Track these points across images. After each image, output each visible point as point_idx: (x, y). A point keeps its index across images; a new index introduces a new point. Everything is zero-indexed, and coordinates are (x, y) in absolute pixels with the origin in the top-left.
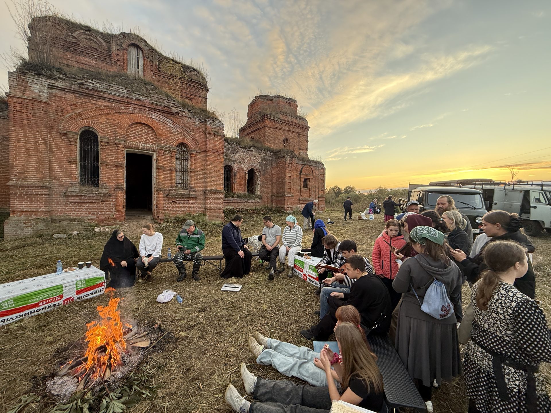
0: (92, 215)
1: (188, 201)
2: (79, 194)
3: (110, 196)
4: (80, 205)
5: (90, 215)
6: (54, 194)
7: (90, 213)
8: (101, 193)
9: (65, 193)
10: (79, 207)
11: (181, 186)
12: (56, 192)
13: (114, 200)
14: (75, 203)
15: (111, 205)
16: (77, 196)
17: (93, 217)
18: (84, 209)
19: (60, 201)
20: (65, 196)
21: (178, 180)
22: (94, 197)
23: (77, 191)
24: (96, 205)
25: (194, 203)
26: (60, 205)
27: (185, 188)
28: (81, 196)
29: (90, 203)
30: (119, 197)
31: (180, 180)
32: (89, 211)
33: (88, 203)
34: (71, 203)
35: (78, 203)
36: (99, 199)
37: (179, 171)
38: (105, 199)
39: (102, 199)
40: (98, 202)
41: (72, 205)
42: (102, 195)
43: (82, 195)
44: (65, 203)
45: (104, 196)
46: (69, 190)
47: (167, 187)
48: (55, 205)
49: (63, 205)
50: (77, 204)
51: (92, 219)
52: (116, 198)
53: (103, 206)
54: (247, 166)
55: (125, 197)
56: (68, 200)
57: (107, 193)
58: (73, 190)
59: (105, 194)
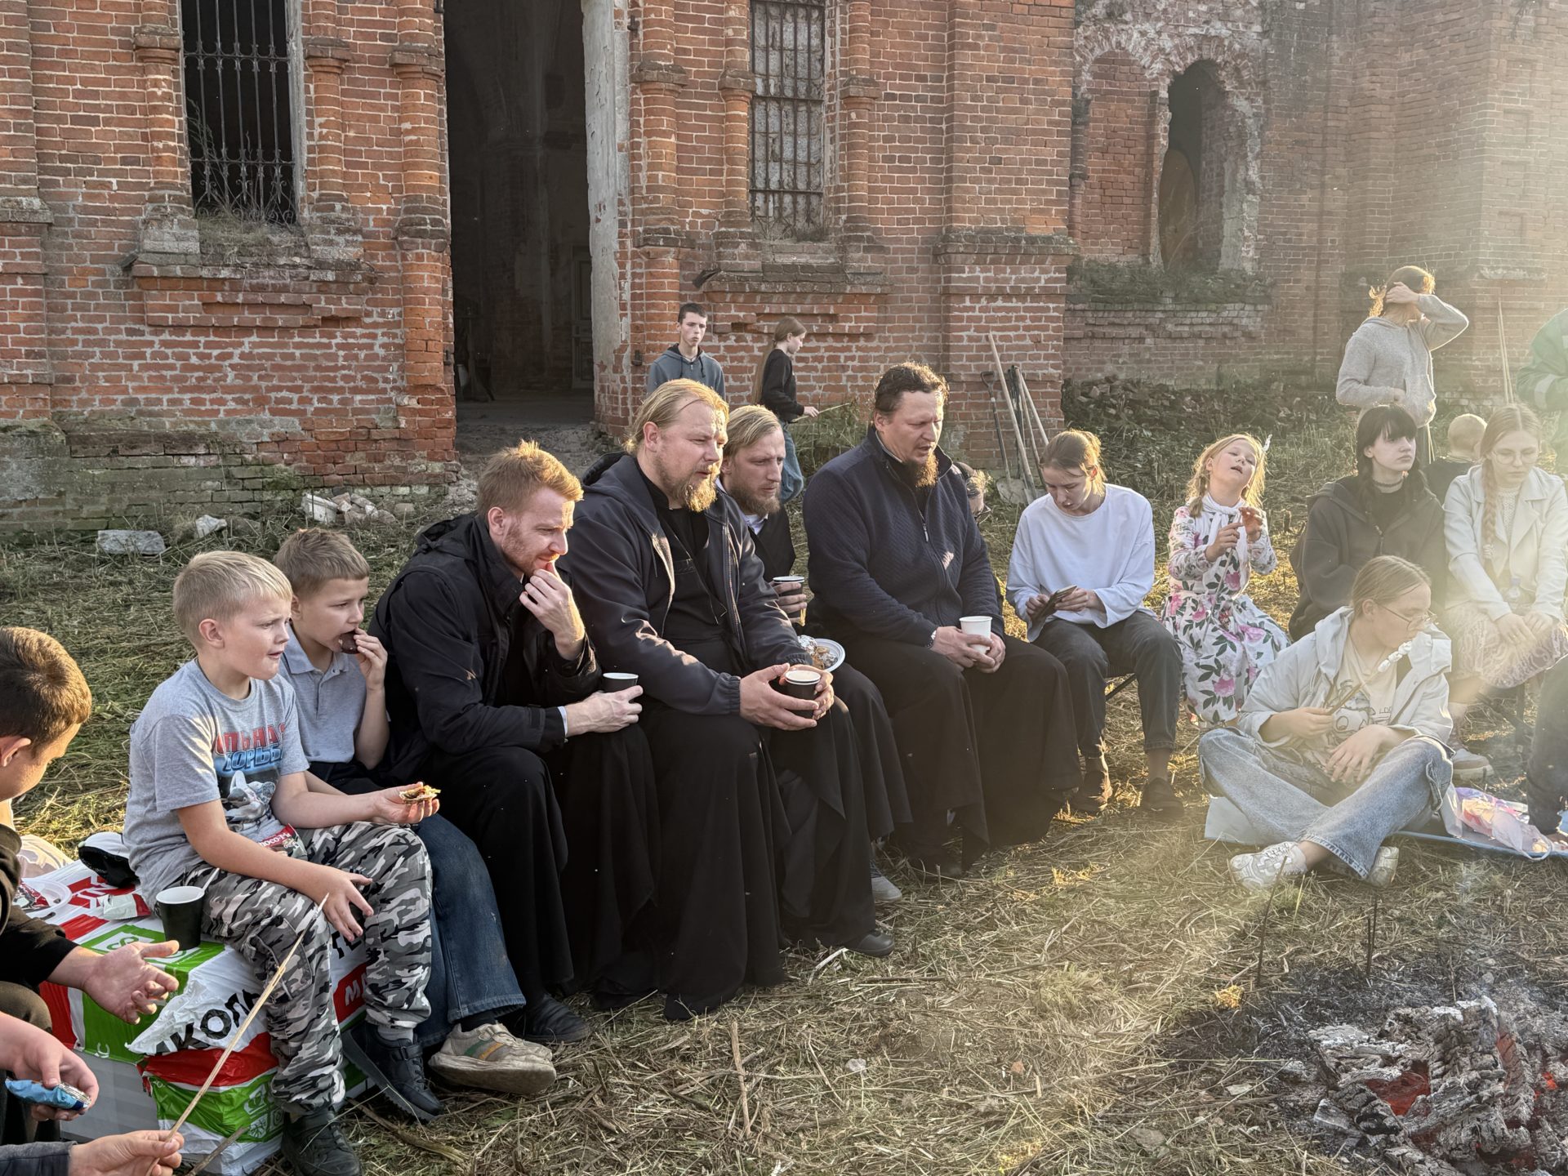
0: (274, 412)
1: (833, 318)
2: (205, 273)
3: (372, 281)
4: (208, 345)
5: (266, 416)
6: (69, 271)
7: (261, 401)
8: (321, 265)
9: (128, 268)
10: (201, 356)
11: (780, 209)
12: (79, 259)
13: (393, 312)
14: (179, 328)
15: (377, 349)
16: (190, 283)
17: (281, 425)
18: (231, 375)
19: (102, 319)
20: (127, 284)
21: (760, 166)
22: (284, 289)
23: (194, 247)
24: (296, 347)
25: (868, 336)
26: (102, 343)
27: (801, 224)
28: (215, 283)
29: (266, 329)
30: (426, 291)
31: (774, 167)
32: (256, 389)
33: (245, 330)
34: (158, 327)
35: (200, 329)
36: (307, 307)
37: (766, 98)
38: (345, 305)
39: (324, 305)
40: (306, 329)
41: (164, 343)
42: (330, 276)
43: (225, 273)
44: (130, 332)
45: (342, 284)
46: (148, 244)
47: (698, 216)
48: (74, 342)
49: (118, 344)
50: (188, 337)
51: (281, 441)
52: (408, 299)
53: (335, 357)
54: (1167, 43)
55: (450, 298)
56: (142, 309)
57: (354, 266)
58: (170, 245)
59: (345, 268)
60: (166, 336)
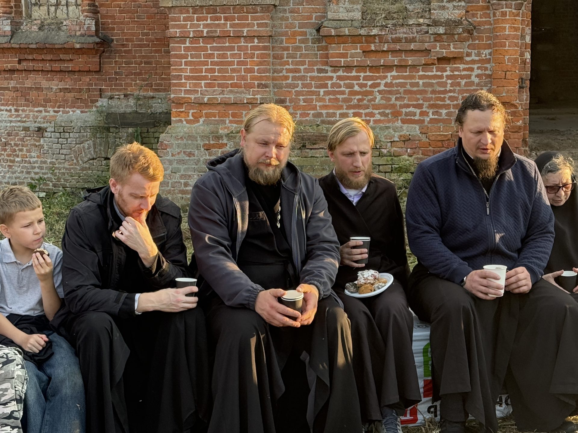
0: (404, 122)
2: (363, 32)
3: (470, 32)
4: (365, 78)
5: (399, 124)
6: (286, 34)
7: (396, 114)
8: (436, 23)
9: (318, 30)
10: (361, 86)
12: (292, 26)
13: (485, 53)
14: (348, 68)
15: (473, 78)
16: (355, 38)
17: (407, 130)
18: (379, 97)
19: (303, 63)
20: (319, 41)
22: (413, 40)
23: (358, 15)
24: (419, 78)
26: (302, 78)
28: (370, 38)
29: (401, 67)
30: (507, 38)
32: (393, 106)
33: (388, 68)
34: (336, 67)
35: (361, 68)
36: (427, 51)
38: (452, 49)
39: (439, 50)
40: (427, 66)
41: (339, 78)
42: (441, 30)
43: (375, 32)
44: (320, 71)
45: (450, 35)
46: (330, 15)
48: (287, 78)
49: (312, 78)
50: (354, 74)
51: (406, 140)
52: (495, 43)
53: (444, 84)
55: (528, 39)
56: (327, 56)
57: (458, 23)
58: (343, 15)
59: (452, 24)
60: (340, 73)
